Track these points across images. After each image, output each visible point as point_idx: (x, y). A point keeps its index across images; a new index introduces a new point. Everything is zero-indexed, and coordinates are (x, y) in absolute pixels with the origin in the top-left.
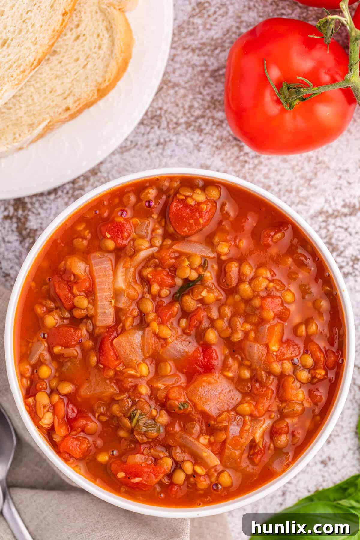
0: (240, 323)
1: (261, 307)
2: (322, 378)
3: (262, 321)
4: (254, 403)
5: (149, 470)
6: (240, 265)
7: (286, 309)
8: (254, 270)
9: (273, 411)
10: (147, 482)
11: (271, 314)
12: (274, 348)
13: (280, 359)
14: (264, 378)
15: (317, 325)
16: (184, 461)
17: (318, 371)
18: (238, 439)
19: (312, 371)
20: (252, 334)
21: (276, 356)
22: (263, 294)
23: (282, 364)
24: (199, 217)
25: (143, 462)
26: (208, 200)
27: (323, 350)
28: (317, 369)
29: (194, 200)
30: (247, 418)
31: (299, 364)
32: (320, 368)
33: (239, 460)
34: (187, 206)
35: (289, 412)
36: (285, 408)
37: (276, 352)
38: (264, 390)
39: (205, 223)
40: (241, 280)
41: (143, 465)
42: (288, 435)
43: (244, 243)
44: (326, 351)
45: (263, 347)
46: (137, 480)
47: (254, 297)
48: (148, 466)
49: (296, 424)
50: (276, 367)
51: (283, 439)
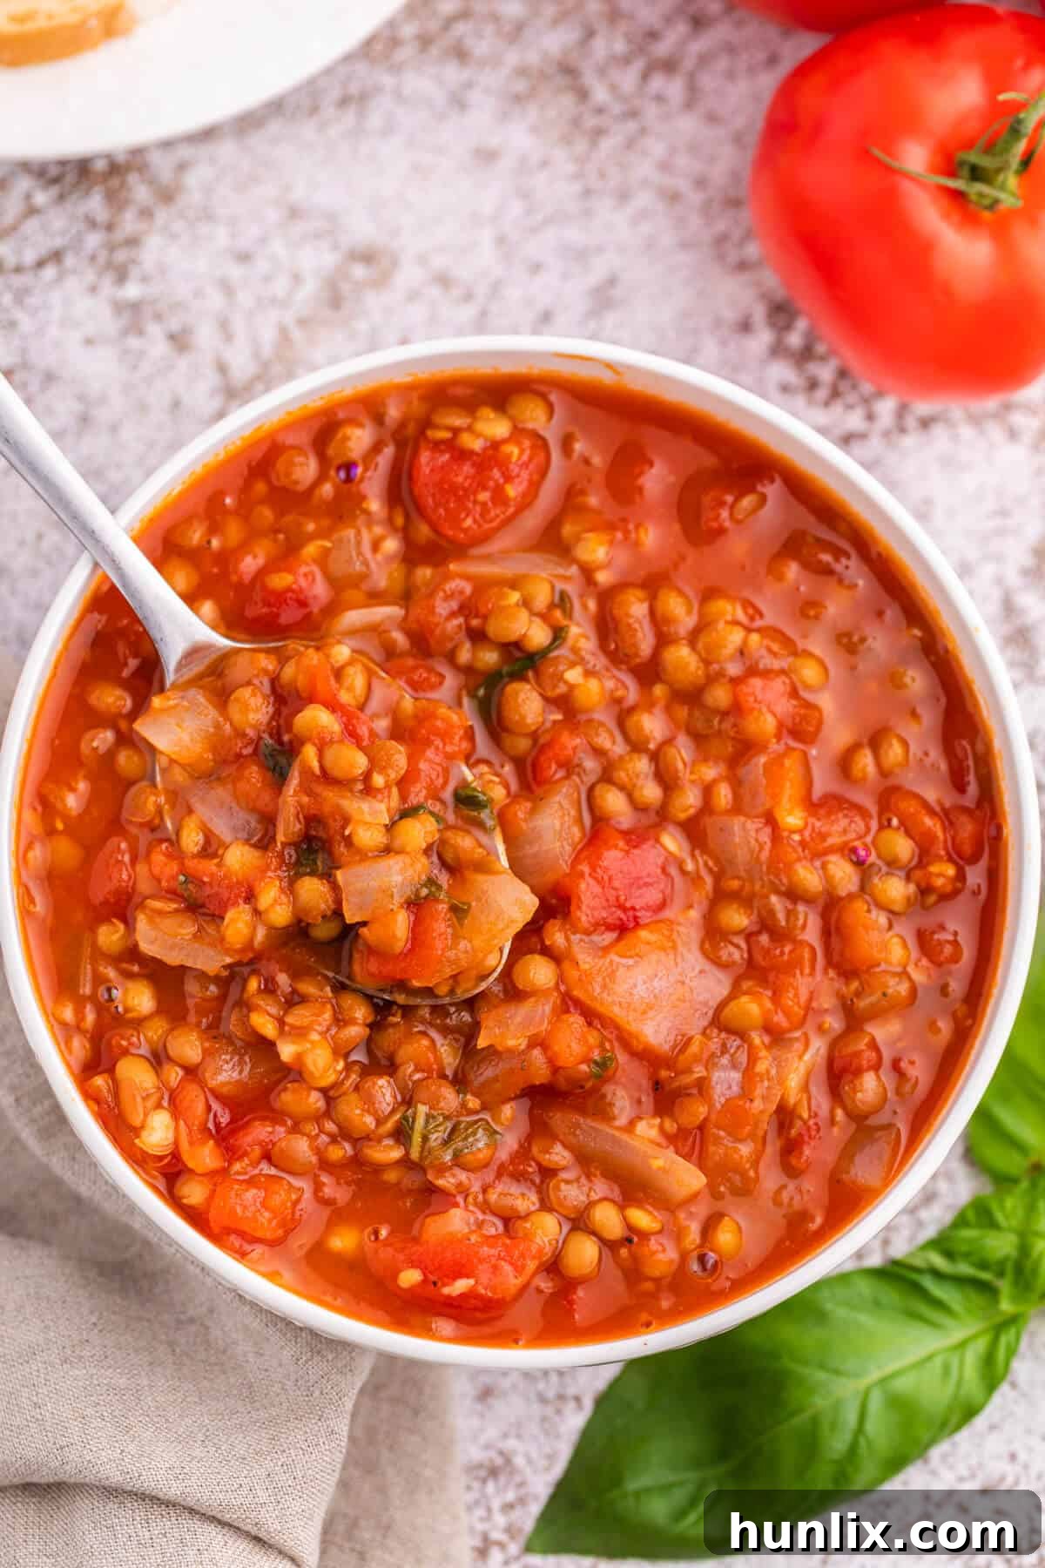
0: (685, 764)
1: (736, 709)
2: (949, 888)
3: (745, 749)
4: (769, 993)
5: (493, 1252)
6: (653, 599)
7: (809, 706)
8: (696, 606)
9: (826, 1011)
10: (494, 1289)
11: (768, 724)
12: (792, 819)
13: (816, 850)
14: (781, 916)
15: (905, 744)
16: (591, 1205)
17: (934, 869)
18: (741, 1103)
19: (918, 874)
20: (724, 794)
21: (803, 844)
22: (734, 669)
23: (824, 866)
24: (501, 481)
25: (474, 1232)
26: (518, 432)
27: (938, 809)
28: (928, 864)
29: (478, 435)
30: (757, 1038)
31: (873, 858)
32: (939, 858)
33: (752, 1173)
34: (462, 455)
35: (872, 1005)
36: (858, 994)
37: (800, 832)
38: (787, 949)
39: (524, 495)
40: (663, 640)
41: (474, 1238)
42: (881, 1072)
43: (651, 537)
44: (946, 812)
45: (759, 823)
46: (461, 1286)
47: (712, 679)
48: (490, 1240)
49: (900, 1039)
50: (809, 877)
51: (869, 1087)
